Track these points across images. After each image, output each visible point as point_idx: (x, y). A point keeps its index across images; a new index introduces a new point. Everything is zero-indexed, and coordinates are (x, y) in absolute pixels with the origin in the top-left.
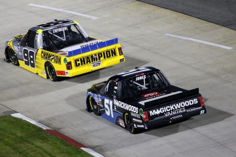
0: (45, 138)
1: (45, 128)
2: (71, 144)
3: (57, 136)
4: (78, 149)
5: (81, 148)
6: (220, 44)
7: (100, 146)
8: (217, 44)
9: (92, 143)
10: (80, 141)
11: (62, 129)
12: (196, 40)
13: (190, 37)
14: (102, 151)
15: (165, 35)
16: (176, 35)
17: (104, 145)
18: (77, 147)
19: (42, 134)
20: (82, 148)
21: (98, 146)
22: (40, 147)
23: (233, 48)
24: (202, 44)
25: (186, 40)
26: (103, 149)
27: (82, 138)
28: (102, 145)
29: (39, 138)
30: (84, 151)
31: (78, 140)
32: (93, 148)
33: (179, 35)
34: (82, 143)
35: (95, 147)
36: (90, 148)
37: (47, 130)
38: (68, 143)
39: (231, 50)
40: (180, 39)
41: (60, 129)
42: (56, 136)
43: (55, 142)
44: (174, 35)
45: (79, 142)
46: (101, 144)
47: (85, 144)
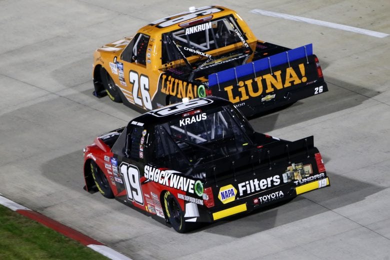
0: (16, 228)
1: (15, 207)
2: (67, 239)
3: (39, 223)
4: (84, 247)
5: (88, 246)
6: (361, 28)
7: (127, 240)
8: (357, 27)
9: (111, 235)
10: (86, 231)
11: (49, 209)
12: (313, 20)
13: (301, 14)
14: (132, 251)
15: (253, 11)
16: (274, 11)
17: (136, 237)
18: (80, 245)
19: (8, 220)
20: (91, 246)
21: (122, 241)
22: (5, 246)
23: (388, 35)
24: (327, 28)
25: (293, 21)
26: (133, 246)
27: (90, 224)
28: (130, 239)
29: (4, 229)
30: (95, 252)
31: (82, 229)
32: (113, 245)
33: (281, 12)
34: (90, 236)
35: (118, 243)
36: (106, 245)
37: (19, 211)
38: (63, 237)
39: (383, 38)
40: (283, 19)
41: (46, 208)
42: (37, 223)
43: (36, 235)
44: (270, 12)
45: (85, 234)
46: (129, 236)
47: (97, 238)
